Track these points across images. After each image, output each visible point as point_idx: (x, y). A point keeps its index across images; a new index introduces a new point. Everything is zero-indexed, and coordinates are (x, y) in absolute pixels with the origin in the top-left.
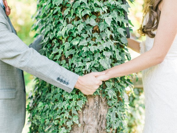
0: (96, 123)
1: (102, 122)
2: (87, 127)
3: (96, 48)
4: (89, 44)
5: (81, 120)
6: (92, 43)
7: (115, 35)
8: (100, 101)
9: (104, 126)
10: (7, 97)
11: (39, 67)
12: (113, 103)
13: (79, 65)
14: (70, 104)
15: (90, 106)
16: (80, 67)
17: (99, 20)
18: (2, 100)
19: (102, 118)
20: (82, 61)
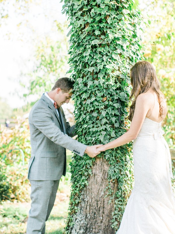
0: (101, 175)
1: (105, 174)
2: (96, 177)
3: (97, 129)
4: (93, 127)
5: (93, 172)
6: (95, 126)
7: (109, 122)
8: (103, 161)
9: (106, 177)
10: (52, 157)
11: (63, 144)
12: (112, 163)
13: (89, 139)
14: (86, 162)
15: (97, 164)
16: (90, 140)
17: (99, 113)
18: (49, 158)
19: (105, 172)
20: (91, 136)
